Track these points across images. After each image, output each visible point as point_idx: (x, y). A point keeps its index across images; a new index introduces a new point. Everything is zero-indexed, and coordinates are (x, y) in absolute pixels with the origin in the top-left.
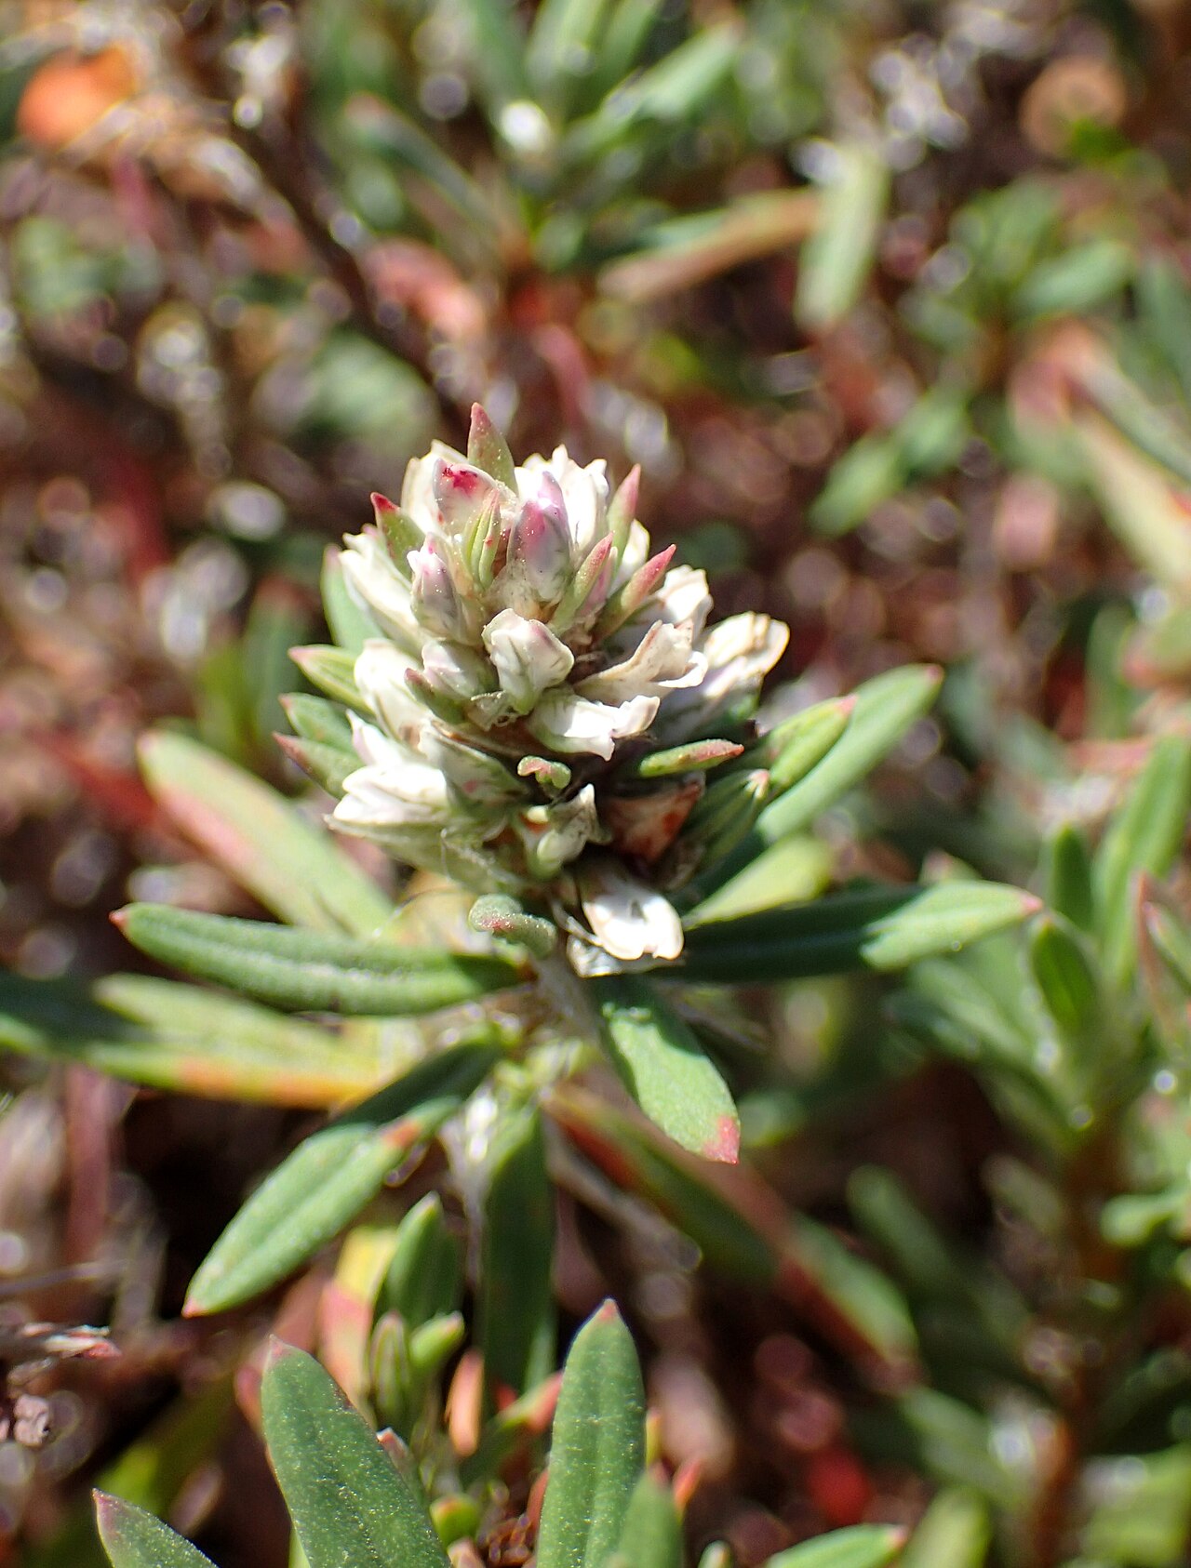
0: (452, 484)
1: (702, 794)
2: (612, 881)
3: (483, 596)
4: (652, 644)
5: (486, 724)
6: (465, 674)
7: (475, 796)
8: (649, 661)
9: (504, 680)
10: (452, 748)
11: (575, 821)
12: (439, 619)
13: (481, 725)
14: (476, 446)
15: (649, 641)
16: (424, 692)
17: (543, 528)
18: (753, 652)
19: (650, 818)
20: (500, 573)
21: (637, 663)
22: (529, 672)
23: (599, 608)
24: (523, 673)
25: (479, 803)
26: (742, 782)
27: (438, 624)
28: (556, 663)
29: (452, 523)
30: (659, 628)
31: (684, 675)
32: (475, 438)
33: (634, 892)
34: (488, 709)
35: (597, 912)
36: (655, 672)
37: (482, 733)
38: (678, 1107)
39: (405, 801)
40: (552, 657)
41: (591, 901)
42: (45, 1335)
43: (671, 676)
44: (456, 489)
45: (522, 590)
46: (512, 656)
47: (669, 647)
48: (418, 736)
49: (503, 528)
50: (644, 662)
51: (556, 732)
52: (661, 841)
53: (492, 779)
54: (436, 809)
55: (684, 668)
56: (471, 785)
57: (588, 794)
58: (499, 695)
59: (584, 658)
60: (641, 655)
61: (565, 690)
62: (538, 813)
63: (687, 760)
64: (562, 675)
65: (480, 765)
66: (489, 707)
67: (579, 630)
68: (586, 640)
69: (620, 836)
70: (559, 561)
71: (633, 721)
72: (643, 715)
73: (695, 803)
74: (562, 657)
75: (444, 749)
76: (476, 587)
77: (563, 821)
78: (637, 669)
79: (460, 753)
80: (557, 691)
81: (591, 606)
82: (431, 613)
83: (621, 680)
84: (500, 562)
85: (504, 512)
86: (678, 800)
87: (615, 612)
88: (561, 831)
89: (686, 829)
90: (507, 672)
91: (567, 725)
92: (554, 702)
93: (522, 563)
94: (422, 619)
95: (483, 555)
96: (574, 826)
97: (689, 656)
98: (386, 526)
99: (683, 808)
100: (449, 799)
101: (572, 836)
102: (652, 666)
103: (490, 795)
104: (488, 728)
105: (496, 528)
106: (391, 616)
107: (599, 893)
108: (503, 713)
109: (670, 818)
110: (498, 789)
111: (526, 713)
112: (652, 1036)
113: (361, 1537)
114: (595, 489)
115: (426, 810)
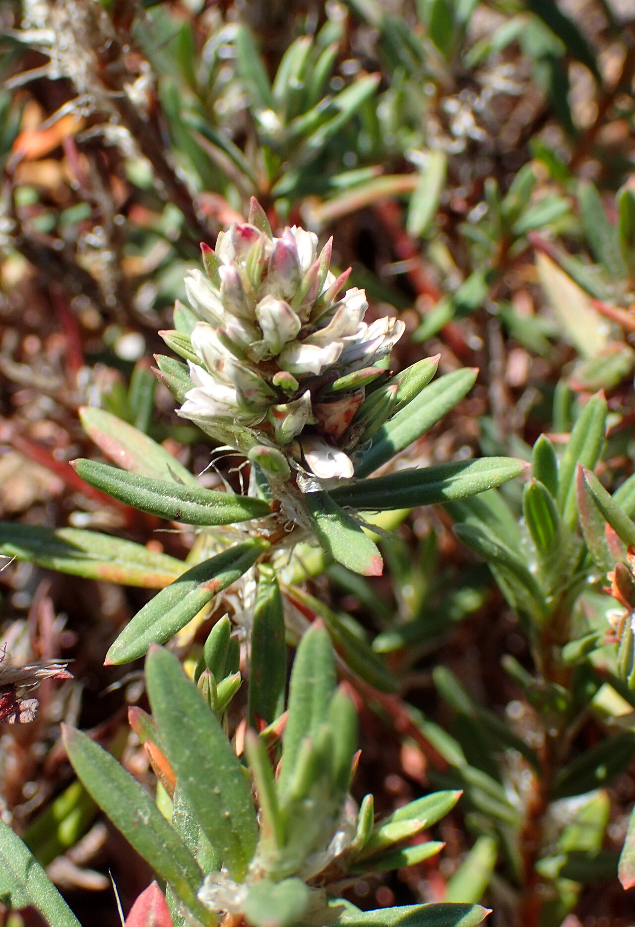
0: (241, 235)
1: (363, 400)
2: (318, 445)
3: (256, 294)
4: (340, 317)
5: (257, 360)
6: (247, 332)
7: (251, 398)
8: (338, 327)
9: (266, 334)
10: (240, 369)
11: (301, 408)
12: (234, 303)
13: (254, 361)
14: (253, 219)
15: (338, 316)
16: (226, 340)
17: (286, 255)
18: (388, 335)
19: (338, 412)
20: (264, 280)
21: (332, 327)
22: (279, 328)
23: (313, 302)
24: (276, 329)
25: (253, 402)
26: (384, 392)
27: (233, 307)
28: (291, 325)
29: (241, 256)
30: (343, 309)
31: (356, 334)
32: (252, 214)
33: (330, 450)
34: (258, 351)
35: (312, 459)
36: (341, 333)
37: (254, 364)
38: (352, 553)
39: (216, 401)
40: (289, 321)
41: (308, 453)
42: (35, 670)
43: (349, 335)
44: (243, 238)
45: (275, 290)
46: (270, 319)
47: (348, 320)
48: (223, 364)
49: (266, 256)
50: (335, 328)
51: (292, 362)
52: (343, 427)
53: (259, 388)
54: (231, 407)
55: (355, 331)
56: (249, 392)
57: (307, 395)
58: (263, 341)
59: (306, 326)
60: (334, 323)
61: (296, 342)
62: (282, 407)
63: (357, 378)
64: (295, 333)
65: (254, 379)
66: (258, 352)
67: (303, 313)
68: (307, 319)
69: (322, 423)
70: (294, 274)
71: (330, 355)
72: (335, 352)
73: (360, 405)
74: (295, 322)
75: (237, 369)
76: (252, 289)
77: (294, 409)
78: (332, 330)
79: (244, 372)
80: (292, 343)
81: (309, 301)
82: (230, 300)
83: (324, 337)
84: (264, 274)
85: (267, 248)
86: (352, 403)
87: (321, 304)
88: (294, 414)
89: (355, 419)
90: (268, 329)
91: (297, 359)
92: (291, 348)
93: (276, 273)
94: (226, 304)
95: (256, 269)
96: (300, 411)
97: (358, 325)
98: (208, 260)
99: (354, 407)
100: (237, 400)
101: (299, 416)
102: (339, 330)
103: (258, 398)
104: (257, 362)
105: (263, 254)
106: (209, 309)
107: (311, 450)
108: (265, 353)
109: (347, 413)
110: (262, 394)
111: (277, 354)
112: (338, 525)
113: (195, 744)
114: (311, 240)
115: (226, 407)
